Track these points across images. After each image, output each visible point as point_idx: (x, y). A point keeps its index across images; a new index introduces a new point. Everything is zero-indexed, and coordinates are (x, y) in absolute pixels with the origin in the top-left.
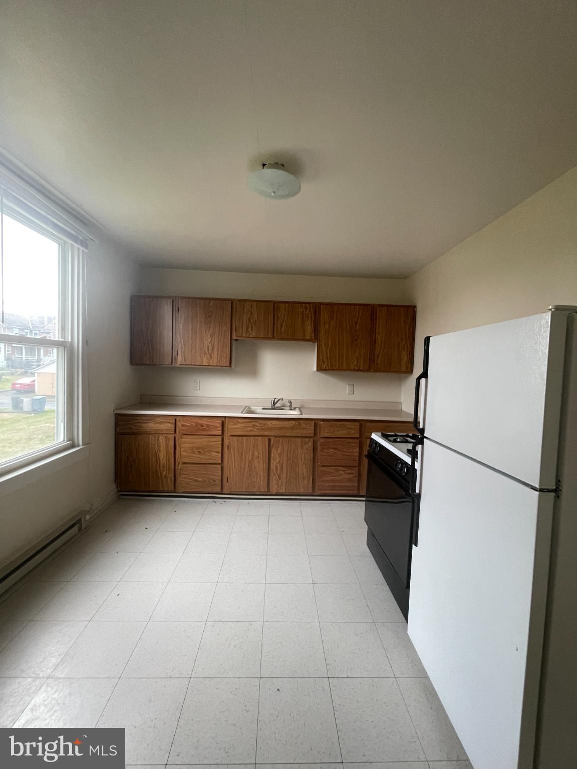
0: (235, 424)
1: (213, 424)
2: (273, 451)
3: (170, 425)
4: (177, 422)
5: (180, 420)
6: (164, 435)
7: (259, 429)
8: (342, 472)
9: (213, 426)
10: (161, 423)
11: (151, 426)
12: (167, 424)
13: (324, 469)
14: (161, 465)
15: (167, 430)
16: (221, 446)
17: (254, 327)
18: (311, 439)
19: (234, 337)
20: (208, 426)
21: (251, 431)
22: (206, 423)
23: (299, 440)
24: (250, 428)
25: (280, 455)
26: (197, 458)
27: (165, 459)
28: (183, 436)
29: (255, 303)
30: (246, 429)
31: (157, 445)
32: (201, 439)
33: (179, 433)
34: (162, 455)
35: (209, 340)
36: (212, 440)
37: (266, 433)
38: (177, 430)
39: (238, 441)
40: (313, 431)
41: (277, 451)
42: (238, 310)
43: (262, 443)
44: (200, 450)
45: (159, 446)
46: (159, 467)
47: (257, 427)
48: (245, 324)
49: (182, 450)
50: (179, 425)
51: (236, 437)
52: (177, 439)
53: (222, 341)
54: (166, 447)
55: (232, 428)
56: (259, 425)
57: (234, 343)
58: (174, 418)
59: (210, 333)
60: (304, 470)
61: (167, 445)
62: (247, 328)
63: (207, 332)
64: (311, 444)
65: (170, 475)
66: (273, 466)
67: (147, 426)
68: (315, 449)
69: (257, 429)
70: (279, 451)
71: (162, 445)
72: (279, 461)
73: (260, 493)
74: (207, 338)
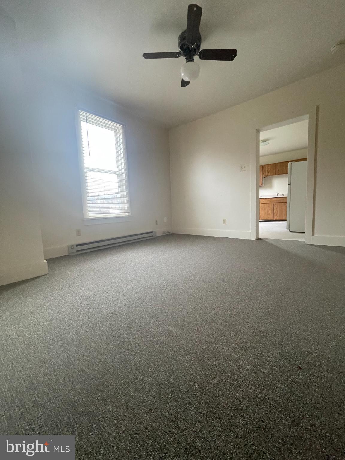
2: (274, 207)
17: (269, 172)
19: (263, 176)
23: (283, 204)
24: (267, 201)
29: (269, 165)
37: (273, 202)
42: (264, 168)
43: (271, 205)
51: (263, 204)
56: (270, 200)
57: (263, 178)
60: (284, 212)
62: (267, 173)
66: (274, 212)
70: (276, 207)
72: (276, 210)
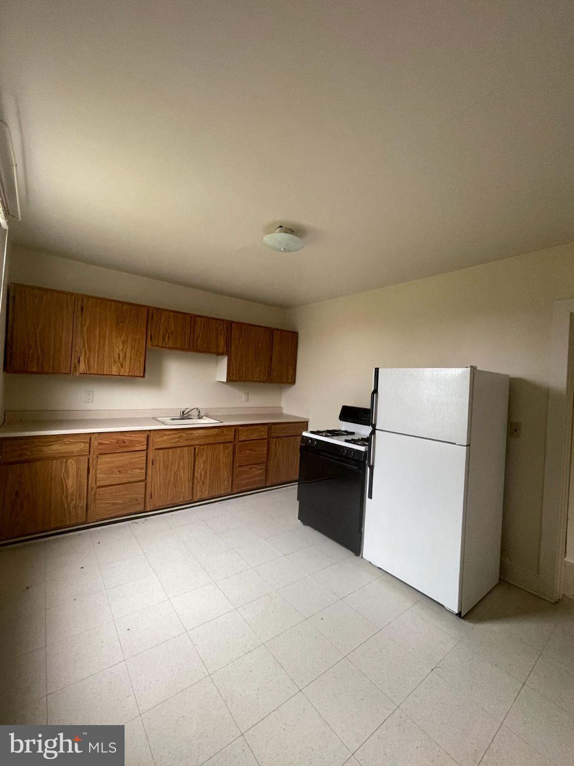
0: (161, 437)
1: (137, 439)
2: (198, 459)
3: (83, 445)
4: (92, 440)
5: (96, 437)
6: (75, 458)
7: (186, 440)
8: (255, 469)
9: (138, 441)
10: (71, 443)
11: (57, 448)
12: (79, 445)
13: (241, 469)
14: (69, 494)
15: (78, 451)
16: (145, 461)
17: (170, 337)
18: (232, 444)
19: (149, 346)
20: (131, 441)
21: (177, 442)
22: (129, 439)
23: (222, 446)
24: (177, 440)
25: (204, 463)
26: (117, 478)
27: (75, 486)
28: (99, 456)
29: (172, 314)
30: (172, 441)
31: (63, 470)
32: (122, 456)
33: (94, 454)
34: (71, 483)
35: (121, 348)
36: (135, 456)
37: (192, 443)
38: (92, 449)
39: (163, 454)
40: (233, 437)
41: (202, 459)
42: (154, 318)
43: (187, 453)
44: (120, 469)
45: (67, 471)
46: (66, 497)
47: (184, 438)
48: (161, 332)
49: (98, 471)
50: (95, 443)
51: (162, 451)
52: (91, 461)
53: (136, 349)
54: (77, 472)
55: (158, 442)
56: (185, 436)
57: (148, 351)
58: (88, 437)
59: (122, 339)
60: (225, 473)
61: (78, 470)
62: (164, 337)
63: (119, 338)
64: (231, 448)
65: (81, 505)
66: (197, 474)
67: (50, 449)
68: (234, 453)
69: (184, 440)
71: (70, 469)
72: (204, 469)
73: (184, 503)
74: (118, 344)
